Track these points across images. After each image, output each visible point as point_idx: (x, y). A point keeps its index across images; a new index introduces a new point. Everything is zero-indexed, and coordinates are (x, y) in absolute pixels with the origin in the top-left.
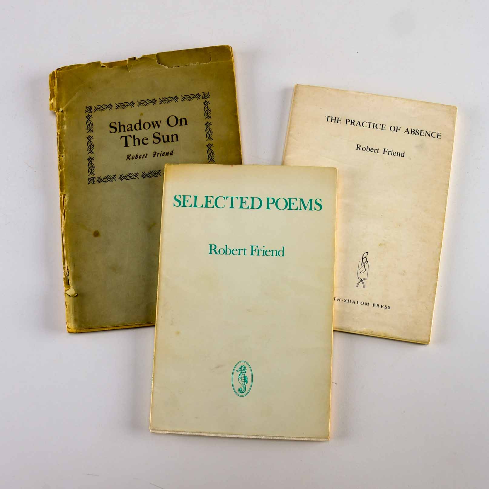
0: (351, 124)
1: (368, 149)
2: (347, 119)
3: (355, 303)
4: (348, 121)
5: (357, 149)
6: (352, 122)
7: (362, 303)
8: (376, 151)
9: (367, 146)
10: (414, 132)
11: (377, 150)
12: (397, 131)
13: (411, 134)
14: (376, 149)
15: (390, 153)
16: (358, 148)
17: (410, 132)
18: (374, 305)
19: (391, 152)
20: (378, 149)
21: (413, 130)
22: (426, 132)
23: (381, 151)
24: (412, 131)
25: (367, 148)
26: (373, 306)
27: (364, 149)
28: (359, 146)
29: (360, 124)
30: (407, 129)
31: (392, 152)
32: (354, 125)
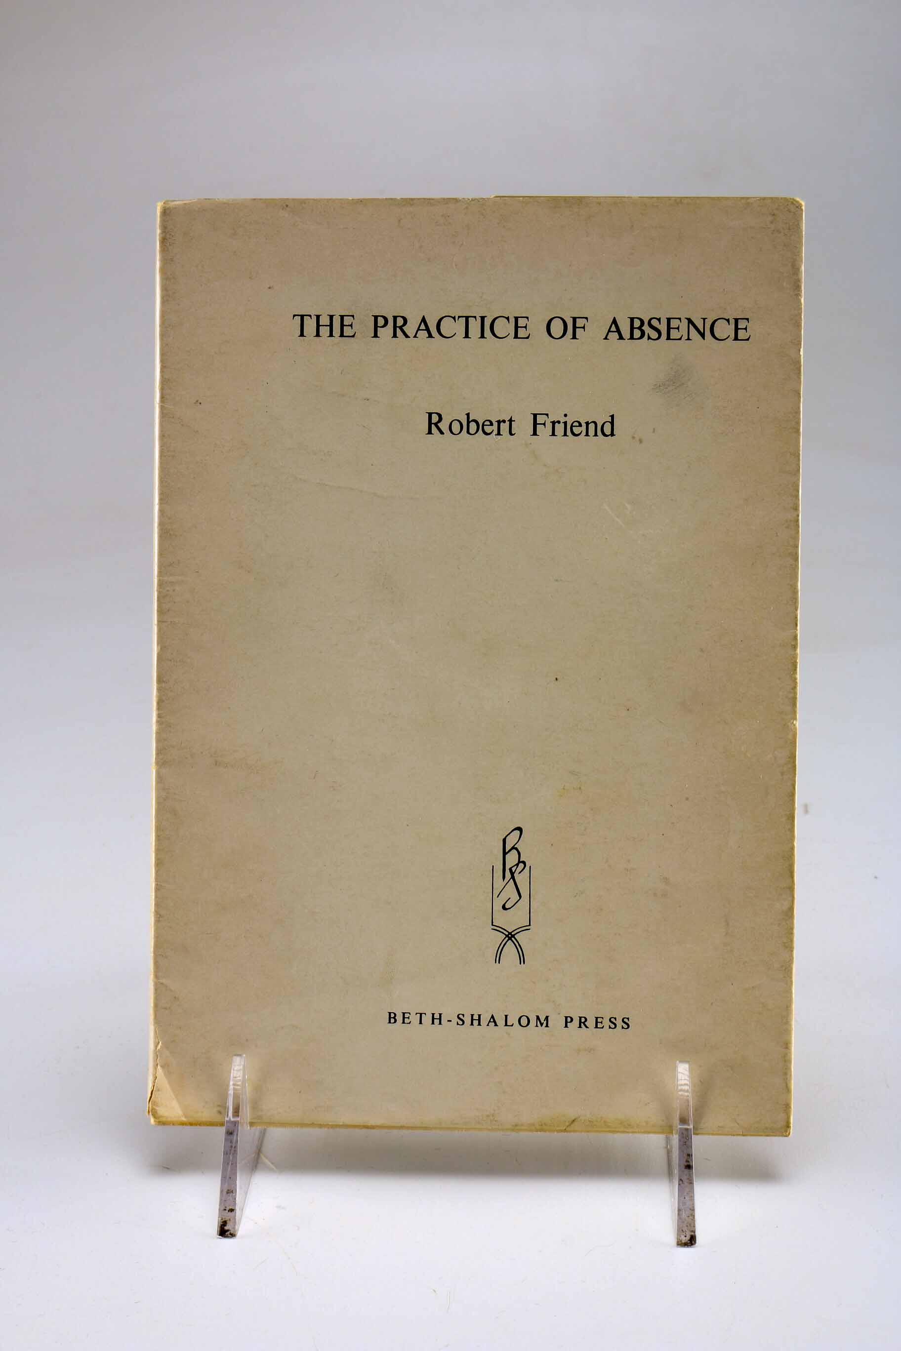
0: (395, 336)
1: (473, 426)
2: (376, 317)
3: (496, 1025)
4: (381, 322)
5: (430, 432)
6: (399, 326)
7: (524, 1021)
8: (505, 427)
9: (468, 415)
10: (640, 328)
11: (508, 423)
12: (574, 337)
13: (632, 338)
14: (504, 421)
15: (559, 428)
16: (433, 427)
17: (626, 333)
18: (568, 1020)
19: (562, 425)
20: (511, 421)
21: (637, 323)
22: (690, 321)
23: (523, 426)
24: (632, 328)
25: (468, 422)
26: (566, 1026)
27: (456, 427)
28: (435, 419)
29: (427, 329)
30: (614, 322)
31: (565, 423)
32: (407, 336)
